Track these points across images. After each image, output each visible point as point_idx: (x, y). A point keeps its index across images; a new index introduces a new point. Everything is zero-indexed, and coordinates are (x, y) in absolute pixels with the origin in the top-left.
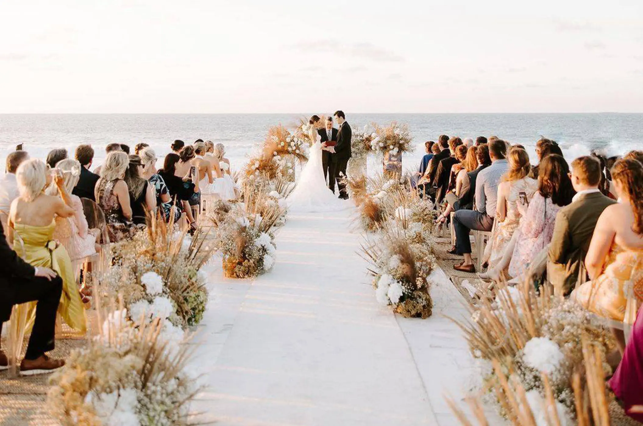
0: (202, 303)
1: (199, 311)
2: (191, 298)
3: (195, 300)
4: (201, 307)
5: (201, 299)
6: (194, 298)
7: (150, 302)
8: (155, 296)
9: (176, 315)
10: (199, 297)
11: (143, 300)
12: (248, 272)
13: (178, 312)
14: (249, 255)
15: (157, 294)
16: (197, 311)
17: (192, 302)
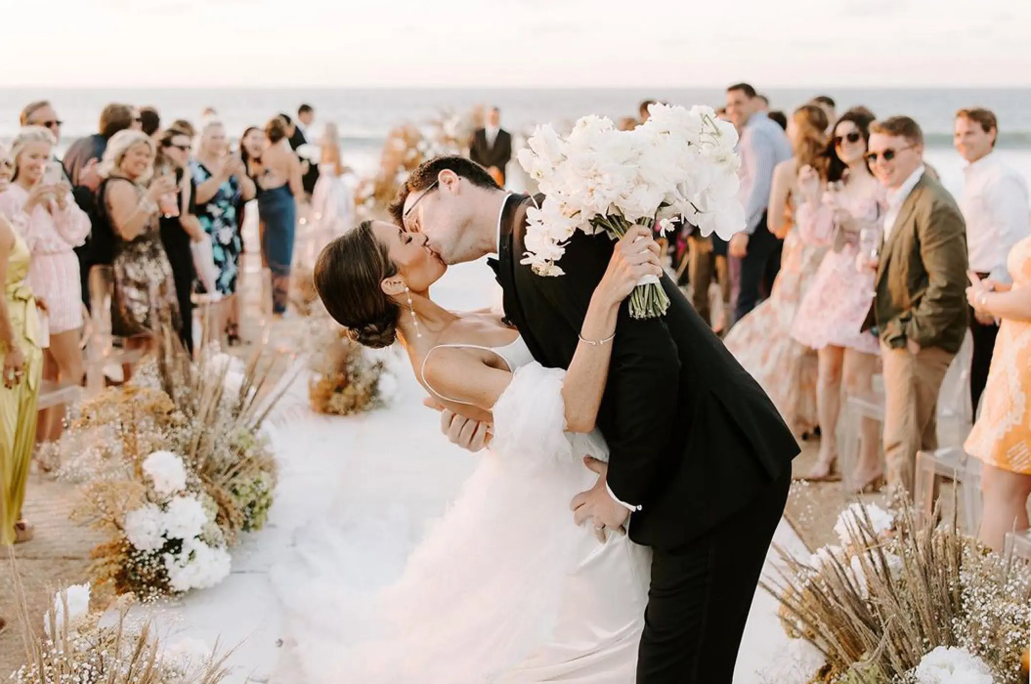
0: (265, 493)
1: (261, 508)
2: (244, 488)
3: (253, 490)
4: (263, 502)
5: (264, 486)
6: (250, 487)
7: (164, 506)
8: (172, 495)
9: (215, 525)
10: (260, 485)
11: (150, 504)
12: (353, 407)
13: (218, 520)
14: (356, 376)
15: (176, 491)
16: (256, 509)
17: (247, 495)
